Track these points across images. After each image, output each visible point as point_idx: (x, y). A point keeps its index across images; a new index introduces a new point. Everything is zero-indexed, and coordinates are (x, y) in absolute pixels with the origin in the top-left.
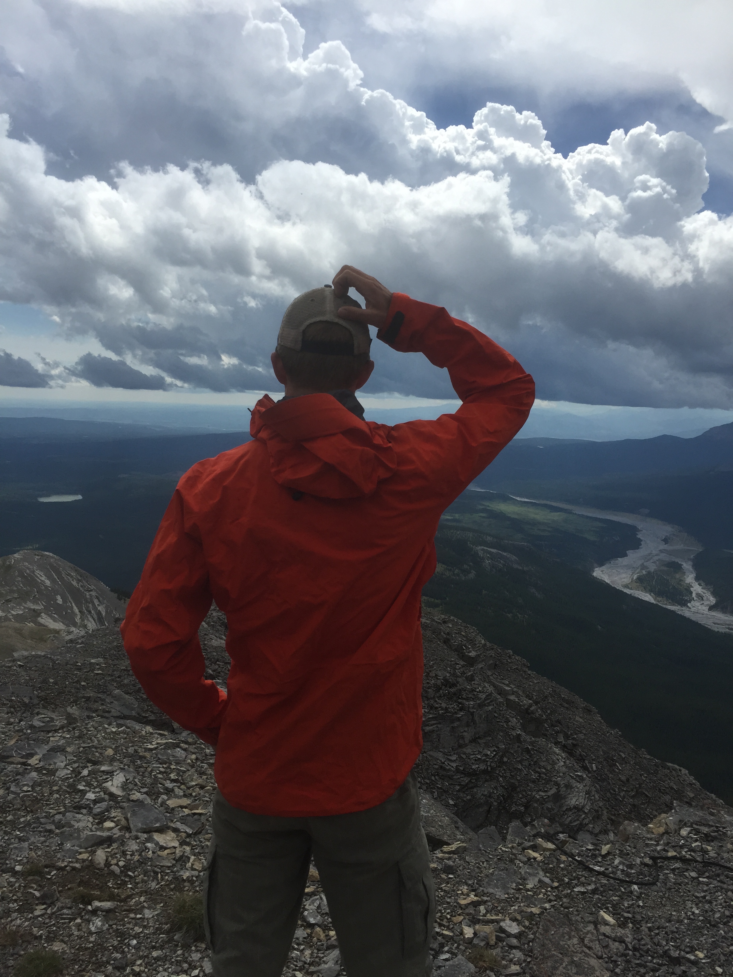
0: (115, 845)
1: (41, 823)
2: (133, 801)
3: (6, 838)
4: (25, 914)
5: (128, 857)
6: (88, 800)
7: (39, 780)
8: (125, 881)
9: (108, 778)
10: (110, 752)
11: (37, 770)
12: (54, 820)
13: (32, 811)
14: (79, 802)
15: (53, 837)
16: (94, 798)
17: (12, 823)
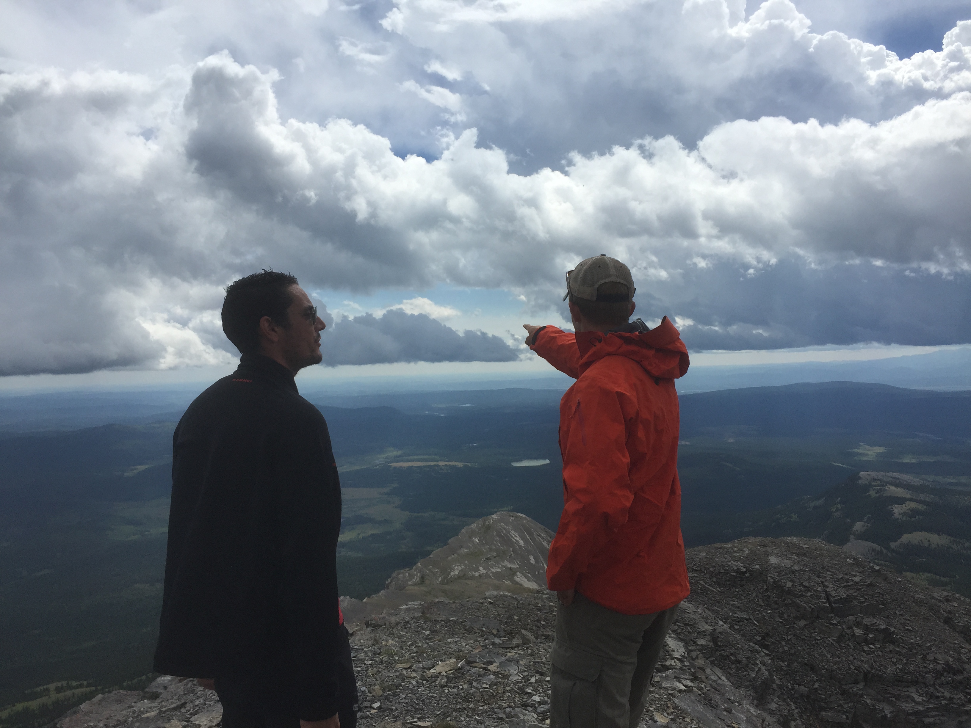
1: (495, 713)
3: (468, 719)
6: (534, 701)
7: (495, 681)
11: (495, 674)
12: (505, 711)
13: (489, 703)
14: (526, 701)
15: (504, 724)
16: (539, 700)
17: (473, 710)
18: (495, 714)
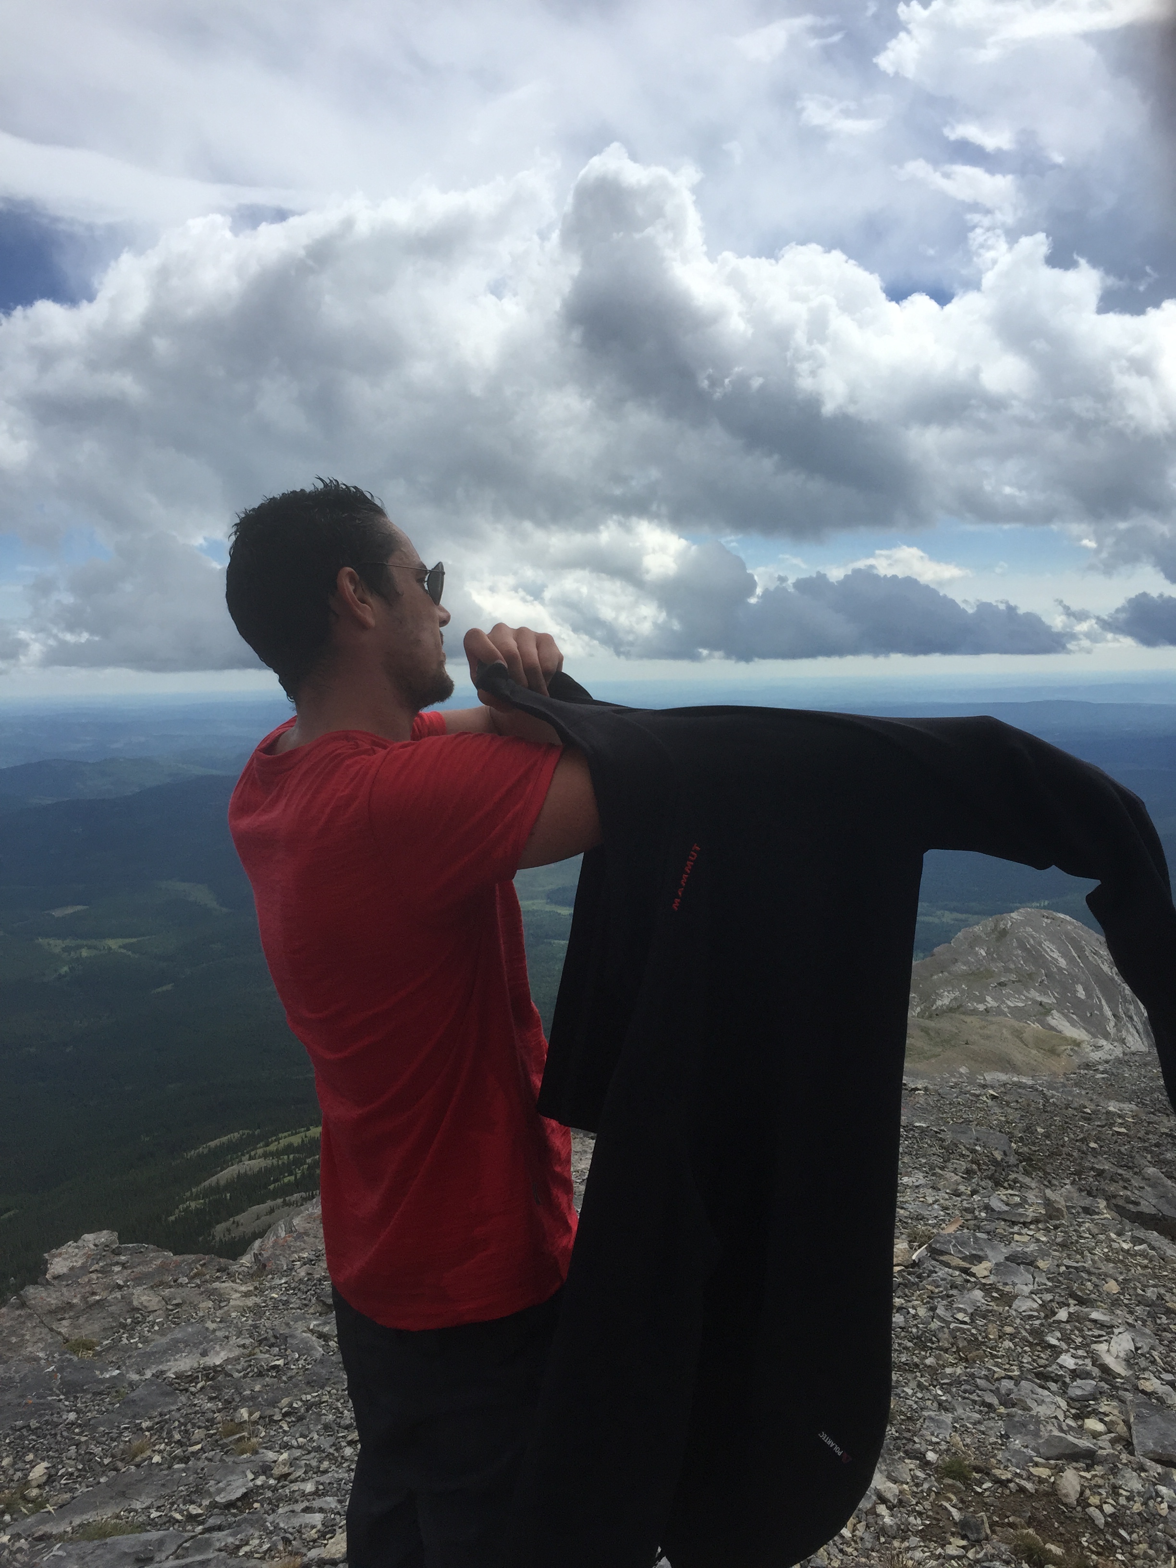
0: (1099, 1470)
1: (977, 1387)
2: (1143, 1392)
3: (919, 1395)
4: (933, 1545)
5: (1122, 1501)
6: (1061, 1367)
7: (984, 1308)
8: (1114, 1545)
9: (1102, 1336)
10: (1112, 1287)
11: (987, 1289)
12: (998, 1389)
13: (967, 1360)
14: (1045, 1366)
15: (994, 1418)
16: (1074, 1367)
17: (933, 1371)
18: (978, 1391)
